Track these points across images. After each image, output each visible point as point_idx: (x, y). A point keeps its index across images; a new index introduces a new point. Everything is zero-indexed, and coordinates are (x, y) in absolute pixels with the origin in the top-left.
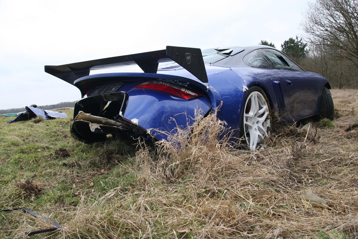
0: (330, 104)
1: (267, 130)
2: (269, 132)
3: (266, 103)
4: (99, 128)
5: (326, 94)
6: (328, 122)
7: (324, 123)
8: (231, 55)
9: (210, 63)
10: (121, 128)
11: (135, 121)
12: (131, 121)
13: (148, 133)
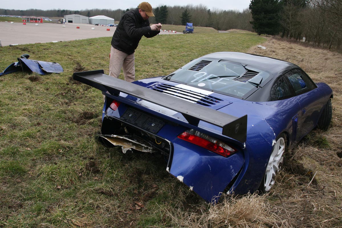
0: (329, 116)
1: (279, 165)
2: (280, 167)
3: (284, 144)
4: (131, 150)
5: (328, 106)
6: (325, 140)
7: (321, 140)
8: (261, 87)
9: (243, 99)
10: (151, 152)
11: (181, 178)
12: (177, 177)
13: (191, 190)
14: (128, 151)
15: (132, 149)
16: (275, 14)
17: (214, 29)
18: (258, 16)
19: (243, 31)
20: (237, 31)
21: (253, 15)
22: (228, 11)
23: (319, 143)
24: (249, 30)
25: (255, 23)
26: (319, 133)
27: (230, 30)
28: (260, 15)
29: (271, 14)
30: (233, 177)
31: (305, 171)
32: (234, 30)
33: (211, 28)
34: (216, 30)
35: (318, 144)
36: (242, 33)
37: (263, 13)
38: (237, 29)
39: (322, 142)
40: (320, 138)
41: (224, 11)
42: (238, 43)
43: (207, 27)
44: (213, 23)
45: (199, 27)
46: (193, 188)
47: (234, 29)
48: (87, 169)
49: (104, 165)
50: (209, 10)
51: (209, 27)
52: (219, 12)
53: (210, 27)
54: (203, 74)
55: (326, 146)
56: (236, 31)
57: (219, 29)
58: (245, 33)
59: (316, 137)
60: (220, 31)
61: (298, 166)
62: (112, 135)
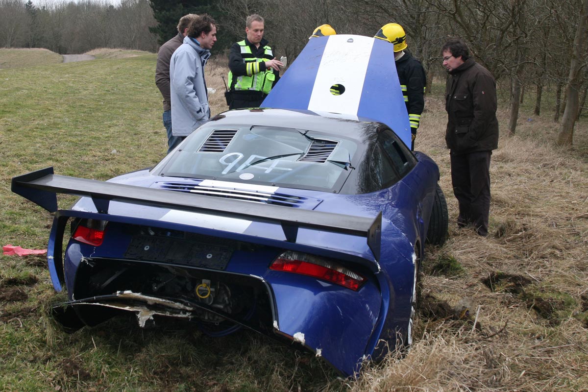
0: (443, 216)
4: (152, 318)
6: (454, 261)
7: (447, 262)
8: (353, 168)
9: (335, 192)
10: (190, 317)
11: (300, 337)
12: (293, 337)
13: (318, 355)
14: (148, 322)
15: (153, 316)
16: (209, 6)
17: (51, 52)
18: (168, 13)
19: (129, 51)
20: (113, 53)
21: (155, 12)
22: (79, 3)
23: (444, 268)
24: (143, 48)
25: (163, 31)
26: (432, 252)
27: (92, 51)
28: (174, 10)
29: (200, 7)
30: (374, 323)
31: (454, 312)
32: (103, 50)
33: (42, 49)
34: (57, 55)
35: (443, 271)
36: (129, 56)
37: (181, 4)
38: (111, 48)
39: (448, 266)
40: (444, 259)
41: (69, 4)
42: (141, 84)
43: (28, 46)
44: (43, 37)
45: (9, 50)
46: (322, 351)
47: (103, 47)
48: (69, 374)
49: (93, 363)
50: (30, 3)
51: (33, 47)
52: (56, 7)
53: (39, 47)
54: (235, 157)
55: (458, 271)
56: (110, 54)
57: (62, 51)
58: (135, 56)
59: (430, 260)
60: (68, 57)
61: (440, 306)
62: (118, 292)
